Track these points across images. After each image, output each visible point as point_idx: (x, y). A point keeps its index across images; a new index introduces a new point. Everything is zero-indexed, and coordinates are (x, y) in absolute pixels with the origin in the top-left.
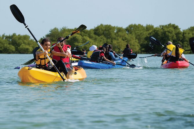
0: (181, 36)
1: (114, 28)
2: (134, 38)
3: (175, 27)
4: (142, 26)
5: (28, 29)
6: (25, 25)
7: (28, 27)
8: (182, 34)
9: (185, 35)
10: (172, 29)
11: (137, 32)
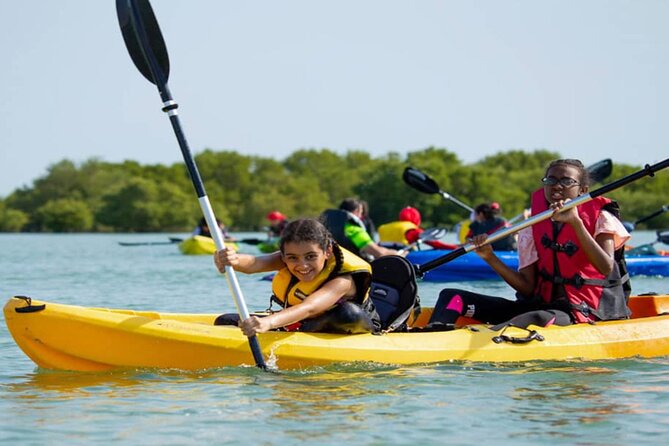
0: (466, 181)
1: (247, 160)
2: (317, 188)
3: (448, 158)
4: (334, 156)
5: (174, 120)
6: (165, 96)
7: (175, 112)
8: (470, 175)
9: (478, 179)
10: (436, 162)
11: (321, 170)
